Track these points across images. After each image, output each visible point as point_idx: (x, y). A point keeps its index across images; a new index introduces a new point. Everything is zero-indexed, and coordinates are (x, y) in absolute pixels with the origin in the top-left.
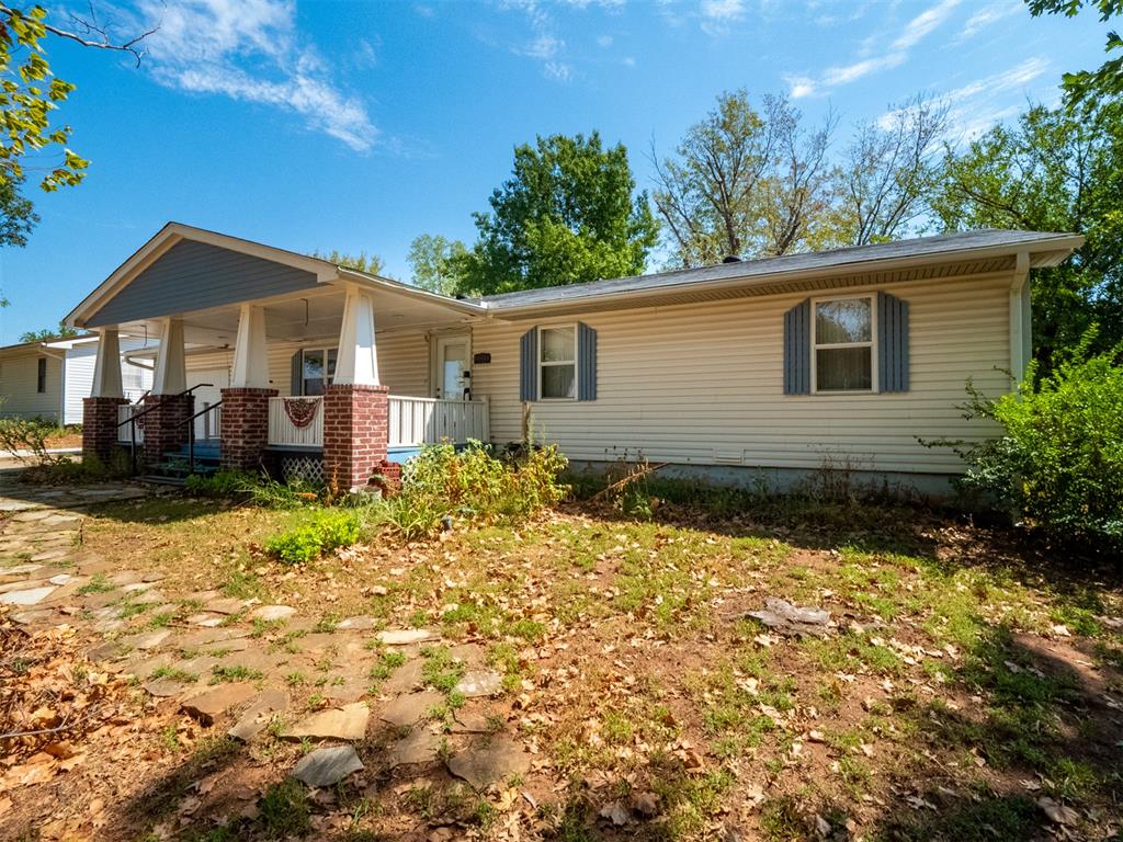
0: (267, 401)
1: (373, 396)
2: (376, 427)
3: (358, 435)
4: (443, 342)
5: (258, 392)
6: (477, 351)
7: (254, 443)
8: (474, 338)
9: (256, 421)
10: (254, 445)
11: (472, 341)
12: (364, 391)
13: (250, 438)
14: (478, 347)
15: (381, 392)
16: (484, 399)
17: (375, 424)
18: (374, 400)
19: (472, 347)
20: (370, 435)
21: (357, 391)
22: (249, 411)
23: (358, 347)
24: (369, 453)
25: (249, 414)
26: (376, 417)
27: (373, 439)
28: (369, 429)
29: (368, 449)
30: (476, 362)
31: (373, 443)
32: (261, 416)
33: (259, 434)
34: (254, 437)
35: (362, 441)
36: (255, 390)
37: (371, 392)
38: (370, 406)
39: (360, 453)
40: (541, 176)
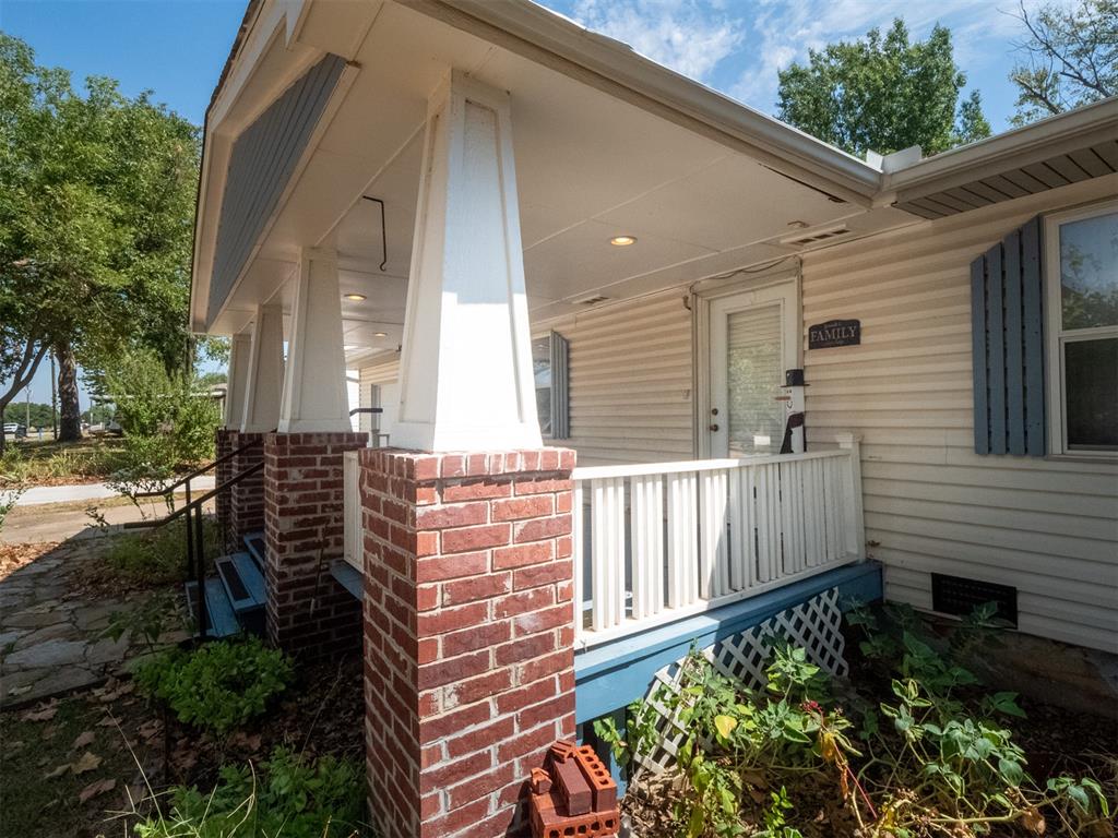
0: (340, 461)
1: (513, 495)
2: (525, 618)
3: (444, 675)
4: (722, 307)
5: (315, 443)
6: (816, 317)
7: (308, 560)
8: (807, 286)
9: (313, 510)
10: (310, 566)
11: (801, 293)
12: (469, 481)
13: (297, 549)
14: (815, 307)
15: (543, 476)
16: (847, 442)
17: (524, 605)
18: (517, 512)
19: (802, 309)
20: (505, 657)
21: (441, 484)
22: (293, 488)
23: (449, 299)
24: (503, 730)
25: (295, 495)
26: (528, 578)
27: (518, 668)
28: (501, 632)
29: (495, 718)
30: (815, 345)
31: (515, 685)
32: (325, 497)
33: (320, 538)
34: (306, 547)
35: (463, 695)
36: (308, 436)
37: (502, 481)
38: (498, 538)
39: (455, 748)
40: (816, 101)
